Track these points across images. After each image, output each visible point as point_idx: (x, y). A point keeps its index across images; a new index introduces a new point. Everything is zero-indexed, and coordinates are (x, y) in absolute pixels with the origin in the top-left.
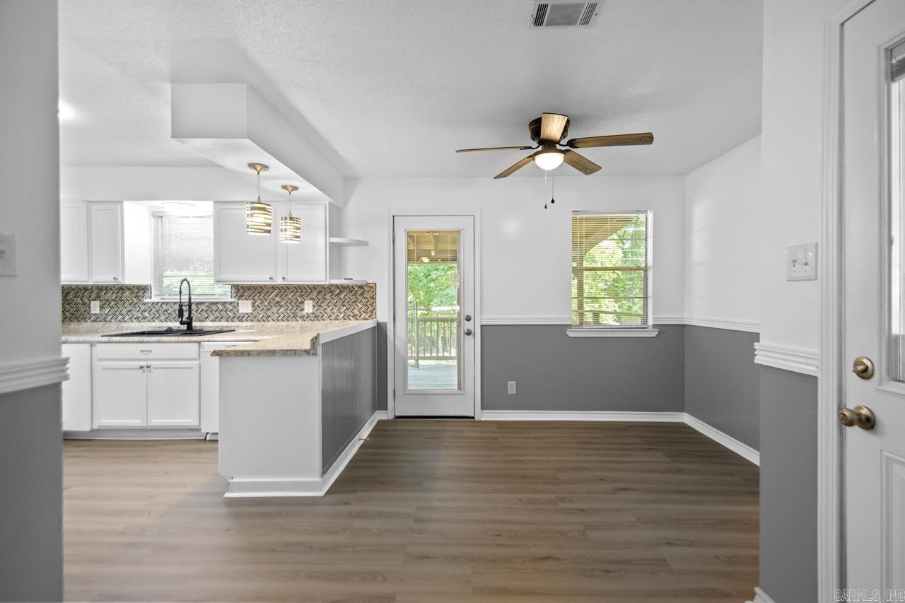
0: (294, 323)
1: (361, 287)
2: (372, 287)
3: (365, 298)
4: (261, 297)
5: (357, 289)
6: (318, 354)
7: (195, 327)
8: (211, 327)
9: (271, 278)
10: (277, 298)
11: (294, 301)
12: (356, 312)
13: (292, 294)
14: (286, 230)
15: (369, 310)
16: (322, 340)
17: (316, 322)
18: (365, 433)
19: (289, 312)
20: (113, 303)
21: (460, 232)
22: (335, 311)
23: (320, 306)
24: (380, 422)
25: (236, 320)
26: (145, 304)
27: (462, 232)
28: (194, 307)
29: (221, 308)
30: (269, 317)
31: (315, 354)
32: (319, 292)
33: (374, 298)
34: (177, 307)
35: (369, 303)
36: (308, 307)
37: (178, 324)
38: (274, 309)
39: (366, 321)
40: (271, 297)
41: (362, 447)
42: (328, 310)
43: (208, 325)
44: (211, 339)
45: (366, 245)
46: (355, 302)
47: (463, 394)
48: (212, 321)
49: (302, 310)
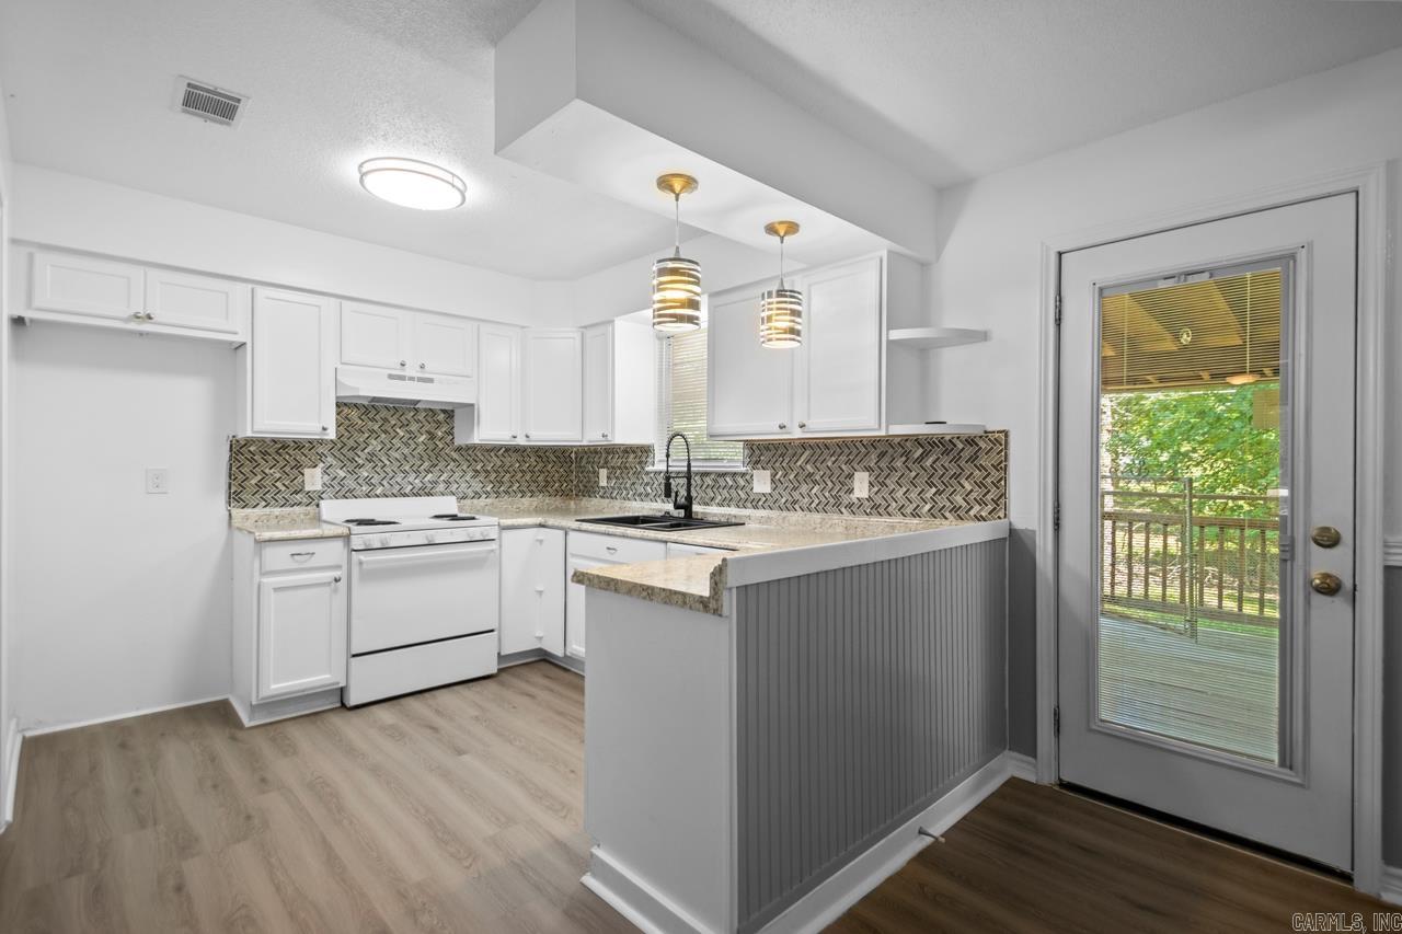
0: (835, 518)
1: (970, 441)
2: (998, 442)
3: (981, 468)
4: (784, 465)
5: (960, 446)
6: (725, 611)
7: (697, 513)
8: (715, 515)
9: (782, 427)
10: (808, 467)
11: (837, 472)
12: (959, 499)
13: (833, 459)
14: (769, 319)
15: (989, 497)
16: (733, 579)
17: (874, 519)
18: (947, 812)
19: (827, 494)
20: (619, 472)
21: (1293, 257)
22: (913, 496)
23: (883, 484)
24: (1013, 783)
25: (749, 505)
26: (648, 473)
27: (1302, 256)
28: (696, 480)
29: (730, 483)
30: (795, 502)
31: (717, 612)
32: (882, 455)
33: (1002, 467)
34: (661, 479)
35: (989, 480)
36: (861, 486)
37: (669, 507)
38: (804, 488)
39: (983, 523)
40: (799, 463)
41: (922, 857)
42: (900, 494)
43: (714, 511)
44: (680, 539)
45: (986, 340)
46: (956, 476)
47: (1301, 786)
48: (719, 505)
49: (851, 491)
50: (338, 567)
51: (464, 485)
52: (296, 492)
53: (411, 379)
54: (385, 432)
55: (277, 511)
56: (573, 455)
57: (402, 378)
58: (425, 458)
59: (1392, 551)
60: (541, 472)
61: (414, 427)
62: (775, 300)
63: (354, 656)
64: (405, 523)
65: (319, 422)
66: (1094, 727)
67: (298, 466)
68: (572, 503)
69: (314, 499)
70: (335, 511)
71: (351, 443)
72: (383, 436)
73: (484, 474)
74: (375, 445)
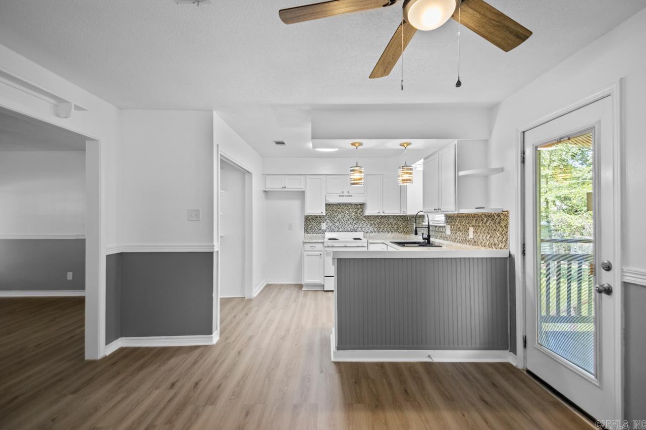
1: (499, 215)
2: (506, 216)
3: (501, 227)
4: (453, 223)
5: (496, 217)
7: (432, 242)
10: (459, 224)
11: (466, 227)
12: (496, 240)
13: (465, 222)
15: (504, 239)
19: (463, 236)
21: (594, 127)
22: (484, 238)
23: (477, 233)
25: (446, 239)
27: (597, 127)
28: (431, 228)
30: (456, 239)
32: (476, 220)
33: (506, 227)
35: (503, 232)
36: (471, 233)
38: (458, 233)
39: (502, 250)
40: (457, 223)
42: (481, 237)
43: (435, 241)
44: (393, 246)
45: (503, 171)
46: (495, 230)
47: (599, 387)
48: (439, 239)
49: (468, 235)
50: (321, 251)
51: (367, 229)
52: (320, 230)
53: (346, 196)
54: (343, 212)
55: (315, 235)
56: (409, 218)
57: (343, 196)
58: (354, 220)
59: (625, 274)
60: (395, 224)
61: (351, 210)
62: (401, 169)
63: (326, 276)
64: (341, 240)
65: (321, 211)
66: (535, 346)
67: (320, 223)
68: (408, 236)
69: (324, 232)
70: (329, 235)
71: (333, 216)
72: (342, 213)
73: (374, 225)
74: (340, 216)
